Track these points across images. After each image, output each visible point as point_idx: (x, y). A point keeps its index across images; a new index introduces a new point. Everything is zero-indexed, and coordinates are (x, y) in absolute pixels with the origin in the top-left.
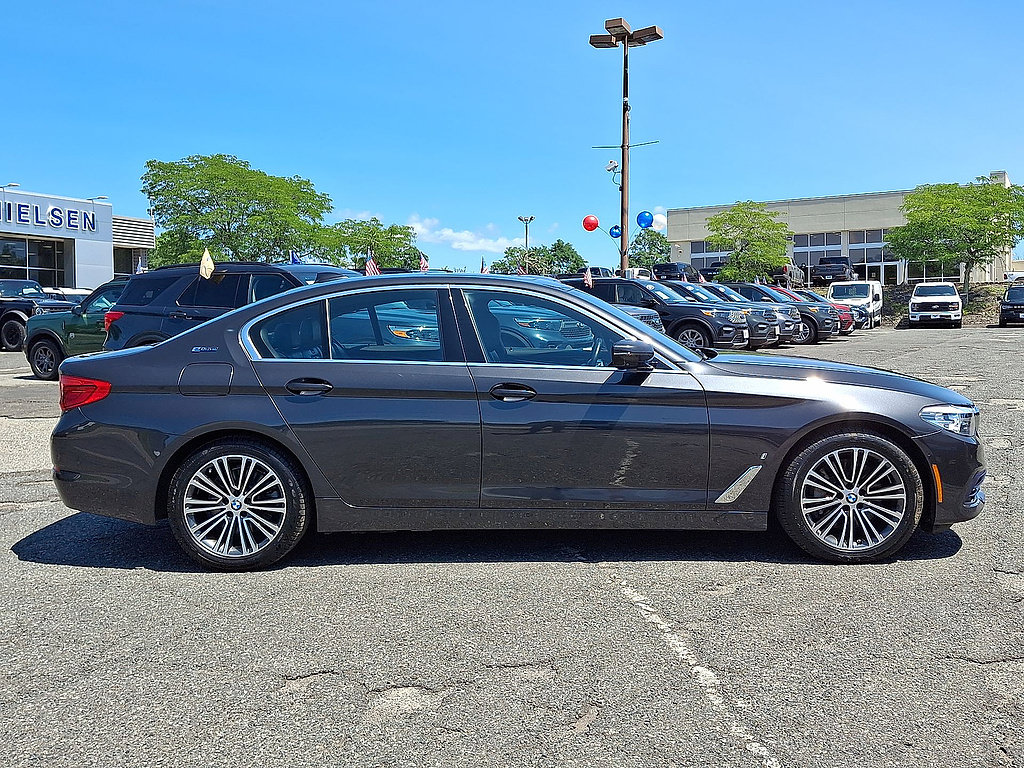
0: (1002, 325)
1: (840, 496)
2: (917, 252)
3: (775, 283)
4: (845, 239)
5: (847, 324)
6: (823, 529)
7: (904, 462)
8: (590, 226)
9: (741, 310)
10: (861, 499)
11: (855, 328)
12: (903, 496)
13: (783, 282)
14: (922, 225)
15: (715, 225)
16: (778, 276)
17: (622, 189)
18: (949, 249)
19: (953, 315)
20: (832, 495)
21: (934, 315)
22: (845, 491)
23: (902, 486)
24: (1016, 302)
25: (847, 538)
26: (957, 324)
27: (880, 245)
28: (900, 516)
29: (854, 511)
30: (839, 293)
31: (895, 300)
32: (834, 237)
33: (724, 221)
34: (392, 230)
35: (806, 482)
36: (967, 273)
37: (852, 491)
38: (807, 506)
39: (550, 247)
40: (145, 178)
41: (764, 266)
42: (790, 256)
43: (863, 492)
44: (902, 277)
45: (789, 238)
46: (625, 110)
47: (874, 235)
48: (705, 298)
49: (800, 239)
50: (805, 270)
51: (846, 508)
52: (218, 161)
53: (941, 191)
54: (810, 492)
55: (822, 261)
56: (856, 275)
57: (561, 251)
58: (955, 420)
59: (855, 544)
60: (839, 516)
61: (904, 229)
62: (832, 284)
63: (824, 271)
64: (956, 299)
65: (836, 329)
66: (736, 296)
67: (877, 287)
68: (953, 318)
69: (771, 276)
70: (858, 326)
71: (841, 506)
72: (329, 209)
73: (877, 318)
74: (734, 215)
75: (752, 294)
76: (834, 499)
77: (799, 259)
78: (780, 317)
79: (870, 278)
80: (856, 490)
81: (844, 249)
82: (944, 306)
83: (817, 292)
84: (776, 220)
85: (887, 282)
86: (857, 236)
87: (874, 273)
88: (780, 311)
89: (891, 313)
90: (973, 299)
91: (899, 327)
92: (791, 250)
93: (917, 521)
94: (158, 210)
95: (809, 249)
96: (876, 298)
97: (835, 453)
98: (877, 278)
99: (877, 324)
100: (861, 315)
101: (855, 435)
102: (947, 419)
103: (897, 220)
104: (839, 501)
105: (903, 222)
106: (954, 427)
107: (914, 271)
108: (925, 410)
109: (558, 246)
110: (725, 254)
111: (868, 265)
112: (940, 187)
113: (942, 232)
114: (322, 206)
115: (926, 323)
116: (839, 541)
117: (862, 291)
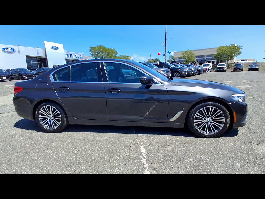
0: (234, 71)
1: (205, 119)
2: (218, 58)
3: (193, 64)
4: (205, 56)
5: (205, 71)
6: (200, 128)
7: (225, 111)
8: (159, 54)
9: (186, 69)
10: (211, 120)
11: (207, 72)
12: (224, 120)
13: (194, 64)
14: (220, 53)
15: (183, 54)
16: (193, 63)
17: (165, 47)
18: (224, 58)
19: (225, 69)
20: (203, 119)
21: (221, 69)
22: (207, 118)
23: (224, 117)
24: (237, 67)
25: (206, 131)
26: (225, 71)
27: (212, 57)
28: (222, 125)
29: (209, 124)
30: (204, 66)
31: (214, 67)
32: (203, 56)
33: (184, 53)
34: (128, 57)
35: (196, 116)
36: (228, 62)
37: (209, 118)
38: (195, 122)
39: (155, 59)
40: (90, 49)
41: (191, 61)
42: (196, 60)
43: (212, 119)
44: (215, 63)
45: (196, 56)
46: (166, 33)
47: (211, 55)
48: (179, 67)
49: (197, 57)
50: (198, 62)
51: (207, 123)
52: (100, 46)
53: (224, 47)
54: (196, 118)
55: (201, 60)
56: (207, 63)
57: (157, 60)
58: (241, 98)
59: (209, 132)
60: (204, 125)
61: (216, 54)
62: (203, 64)
63: (201, 62)
64: (225, 66)
65: (203, 72)
66: (185, 66)
67: (211, 64)
68: (225, 70)
69: (192, 63)
70: (207, 71)
71: (205, 122)
72: (118, 53)
73: (211, 70)
74: (186, 53)
75: (188, 66)
76: (203, 120)
77: (197, 60)
78: (193, 70)
79: (210, 63)
80: (210, 118)
81: (205, 58)
82: (223, 68)
83: (200, 66)
84: (193, 53)
85: (213, 64)
86: (207, 56)
87: (210, 62)
88: (193, 69)
89: (213, 69)
90: (229, 66)
91: (215, 72)
92: (196, 59)
93: (227, 127)
94: (92, 55)
95: (199, 58)
96: (211, 67)
97: (204, 108)
98: (211, 63)
99: (211, 71)
100: (208, 70)
101: (211, 103)
102: (238, 98)
103: (215, 53)
104: (204, 121)
105: (216, 53)
106: (241, 100)
107: (218, 62)
108: (232, 95)
109: (156, 59)
110: (184, 59)
111: (209, 61)
112: (223, 46)
113: (224, 54)
114: (117, 53)
115: (220, 71)
116: (204, 132)
117: (208, 65)
